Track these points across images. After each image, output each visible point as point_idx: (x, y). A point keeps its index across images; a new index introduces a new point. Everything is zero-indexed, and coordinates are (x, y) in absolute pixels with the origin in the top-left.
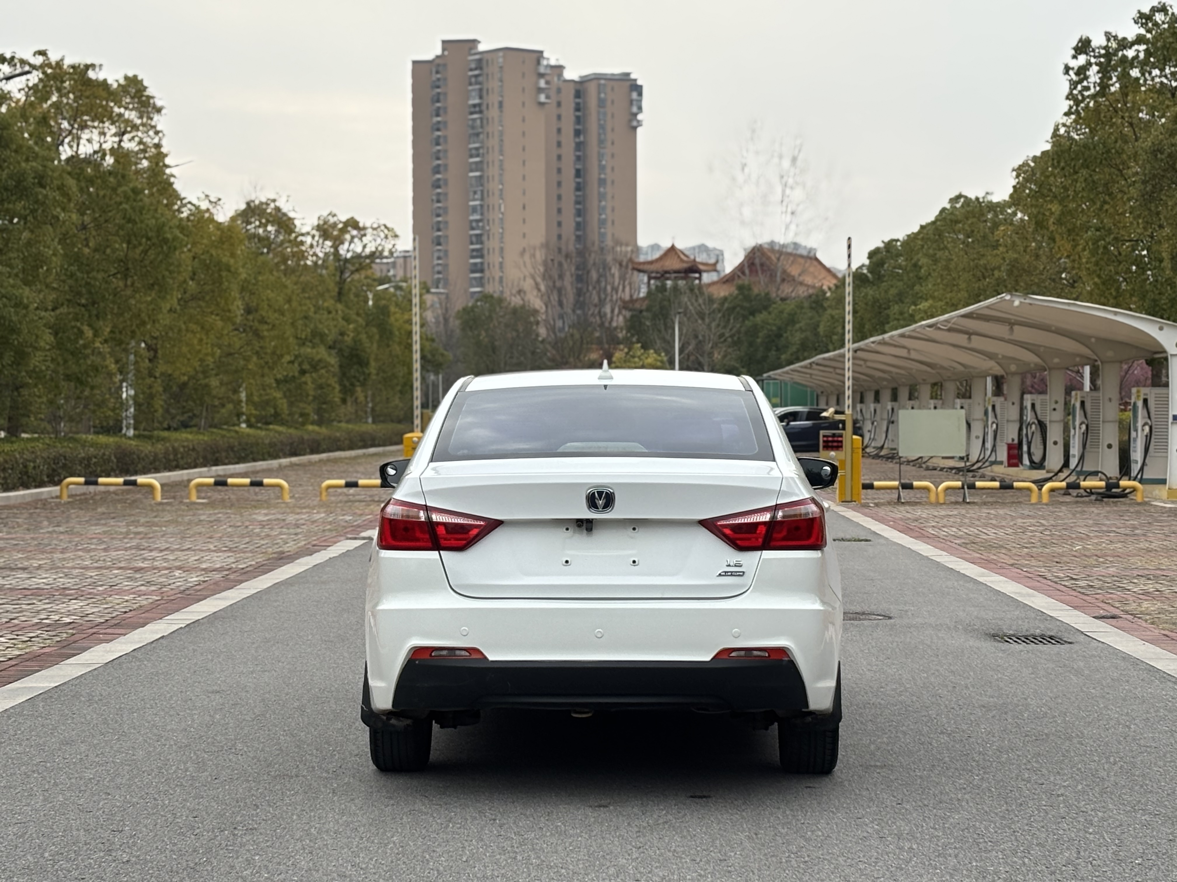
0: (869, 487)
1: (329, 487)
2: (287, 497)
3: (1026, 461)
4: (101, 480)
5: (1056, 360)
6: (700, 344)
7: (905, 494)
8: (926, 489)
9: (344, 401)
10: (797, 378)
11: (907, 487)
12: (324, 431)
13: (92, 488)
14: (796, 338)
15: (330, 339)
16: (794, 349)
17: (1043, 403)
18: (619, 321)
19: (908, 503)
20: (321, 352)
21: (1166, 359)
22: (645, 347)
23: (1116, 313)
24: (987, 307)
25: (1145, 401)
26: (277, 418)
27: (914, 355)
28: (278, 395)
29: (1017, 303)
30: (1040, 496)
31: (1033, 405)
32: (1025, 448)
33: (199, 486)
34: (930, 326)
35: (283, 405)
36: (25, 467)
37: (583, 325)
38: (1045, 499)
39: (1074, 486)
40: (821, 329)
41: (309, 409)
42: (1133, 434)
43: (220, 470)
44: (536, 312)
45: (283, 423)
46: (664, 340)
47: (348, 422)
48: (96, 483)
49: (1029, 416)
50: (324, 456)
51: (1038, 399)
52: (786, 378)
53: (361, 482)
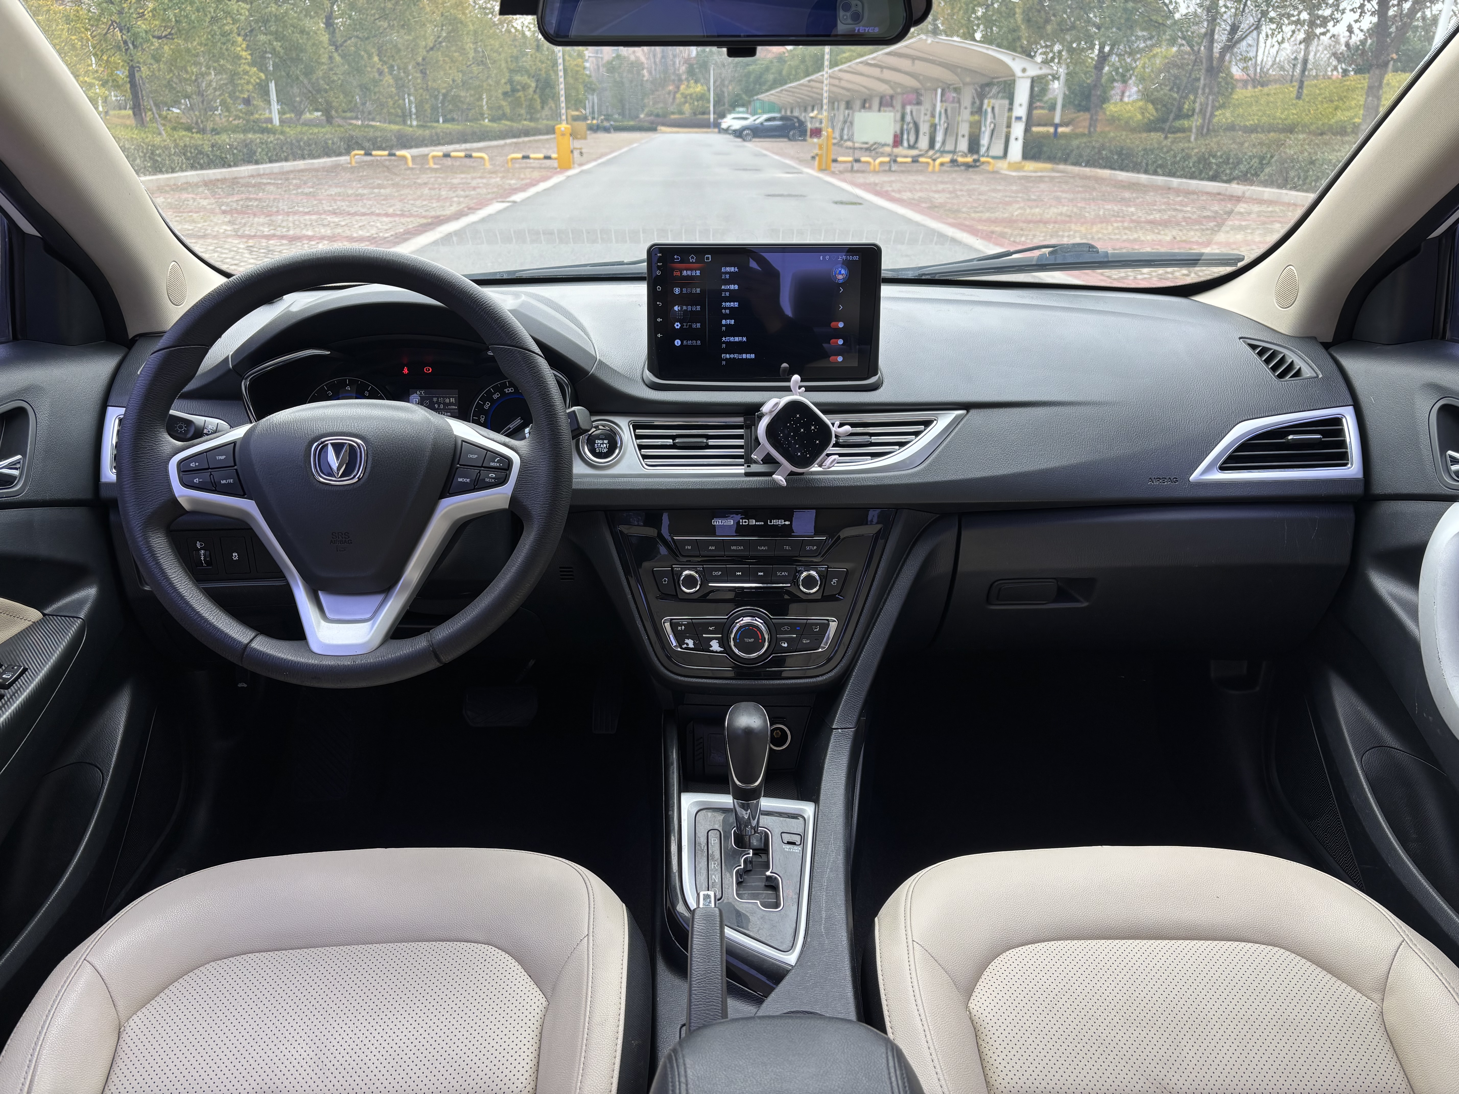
0: (835, 161)
1: (512, 159)
2: (488, 165)
3: (905, 144)
4: (374, 153)
5: (929, 85)
6: (723, 81)
7: (856, 166)
8: (868, 163)
9: (543, 108)
10: (772, 98)
11: (857, 161)
12: (532, 124)
13: (368, 158)
14: (771, 77)
15: (532, 72)
16: (769, 83)
17: (919, 111)
18: (683, 69)
19: (858, 171)
20: (525, 79)
21: (1014, 81)
22: (696, 82)
23: (988, 49)
24: (906, 46)
25: (993, 108)
26: (504, 116)
27: (844, 84)
28: (504, 103)
29: (929, 41)
30: (934, 166)
31: (911, 112)
32: (905, 137)
33: (434, 157)
34: (861, 63)
35: (508, 110)
36: (326, 143)
37: (665, 71)
38: (937, 168)
39: (953, 161)
40: (784, 72)
41: (523, 111)
42: (983, 129)
43: (468, 146)
44: (642, 63)
45: (507, 119)
46: (705, 78)
47: (548, 120)
48: (371, 155)
49: (908, 118)
50: (532, 138)
51: (915, 108)
52: (766, 99)
53: (532, 156)
